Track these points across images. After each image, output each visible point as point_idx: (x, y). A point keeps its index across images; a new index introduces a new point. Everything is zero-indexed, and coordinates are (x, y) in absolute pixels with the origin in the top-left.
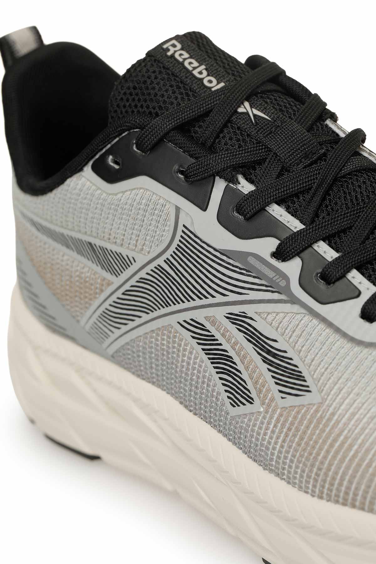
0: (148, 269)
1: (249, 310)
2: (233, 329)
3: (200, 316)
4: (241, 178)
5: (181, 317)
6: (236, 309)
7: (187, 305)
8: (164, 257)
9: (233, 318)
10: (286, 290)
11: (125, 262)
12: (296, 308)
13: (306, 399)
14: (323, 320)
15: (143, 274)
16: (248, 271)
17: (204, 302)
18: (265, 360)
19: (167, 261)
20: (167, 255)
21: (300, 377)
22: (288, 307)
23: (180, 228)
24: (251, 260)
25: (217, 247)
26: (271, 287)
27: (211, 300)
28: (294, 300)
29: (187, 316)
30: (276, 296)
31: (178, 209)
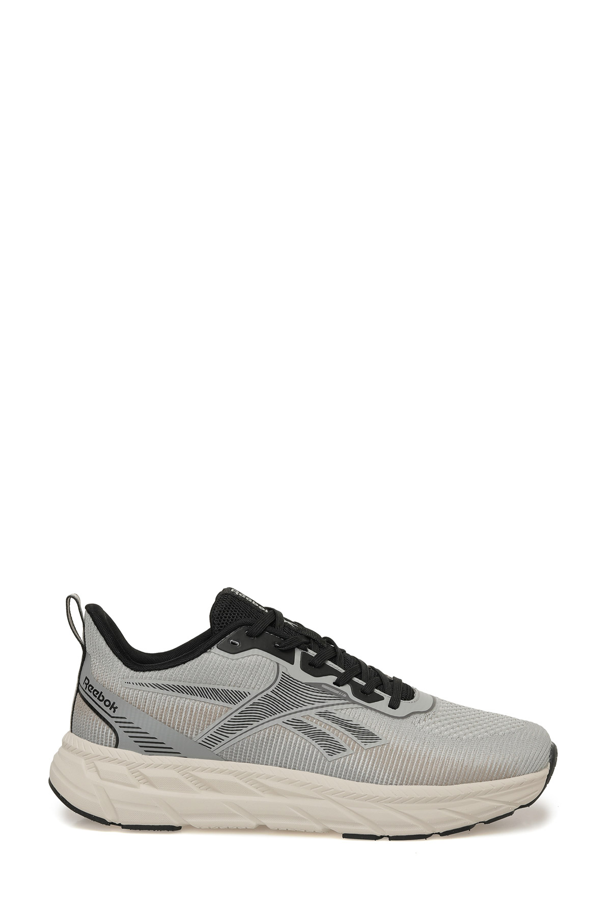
0: (259, 697)
1: (329, 709)
2: (322, 719)
3: (298, 716)
4: (309, 650)
5: (285, 719)
6: (323, 710)
7: (288, 712)
8: (271, 689)
9: (320, 714)
10: (347, 698)
11: (240, 695)
12: (356, 706)
13: (379, 743)
14: (371, 709)
15: (256, 700)
16: (324, 691)
17: (300, 709)
18: (349, 731)
19: (273, 692)
20: (273, 688)
21: (373, 734)
22: (351, 706)
23: (280, 673)
24: (323, 686)
25: (303, 682)
26: (340, 698)
27: (304, 708)
28: (354, 703)
29: (290, 718)
30: (343, 701)
31: (278, 664)
